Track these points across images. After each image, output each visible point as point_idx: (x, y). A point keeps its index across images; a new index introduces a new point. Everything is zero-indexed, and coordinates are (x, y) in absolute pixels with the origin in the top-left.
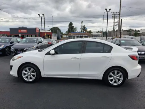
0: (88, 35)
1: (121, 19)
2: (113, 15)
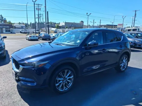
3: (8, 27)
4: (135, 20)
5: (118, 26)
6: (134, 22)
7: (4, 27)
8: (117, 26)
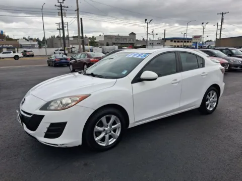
0: (14, 45)
1: (81, 19)
2: (58, 9)
3: (11, 46)
4: (221, 29)
5: (193, 39)
6: (220, 33)
7: (5, 46)
8: (191, 39)
